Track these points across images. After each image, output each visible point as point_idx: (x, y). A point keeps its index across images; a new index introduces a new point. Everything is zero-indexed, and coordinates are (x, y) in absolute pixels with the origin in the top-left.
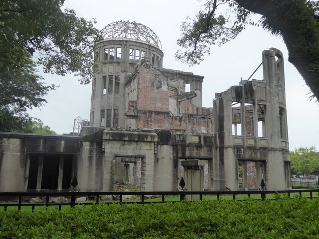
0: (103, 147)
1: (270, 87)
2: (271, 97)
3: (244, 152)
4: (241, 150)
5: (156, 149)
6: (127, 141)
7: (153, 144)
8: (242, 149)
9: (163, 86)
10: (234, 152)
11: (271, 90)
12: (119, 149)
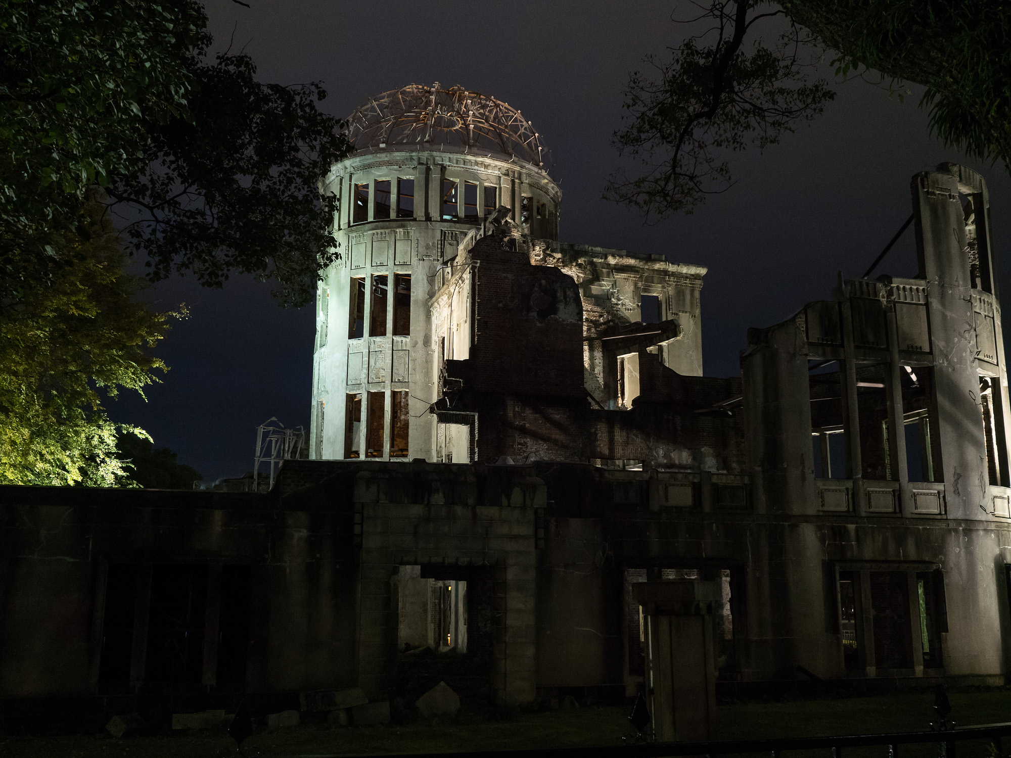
0: (357, 530)
1: (943, 304)
2: (948, 341)
3: (858, 539)
4: (846, 530)
5: (541, 532)
8: (851, 527)
9: (561, 306)
10: (822, 539)
11: (948, 314)
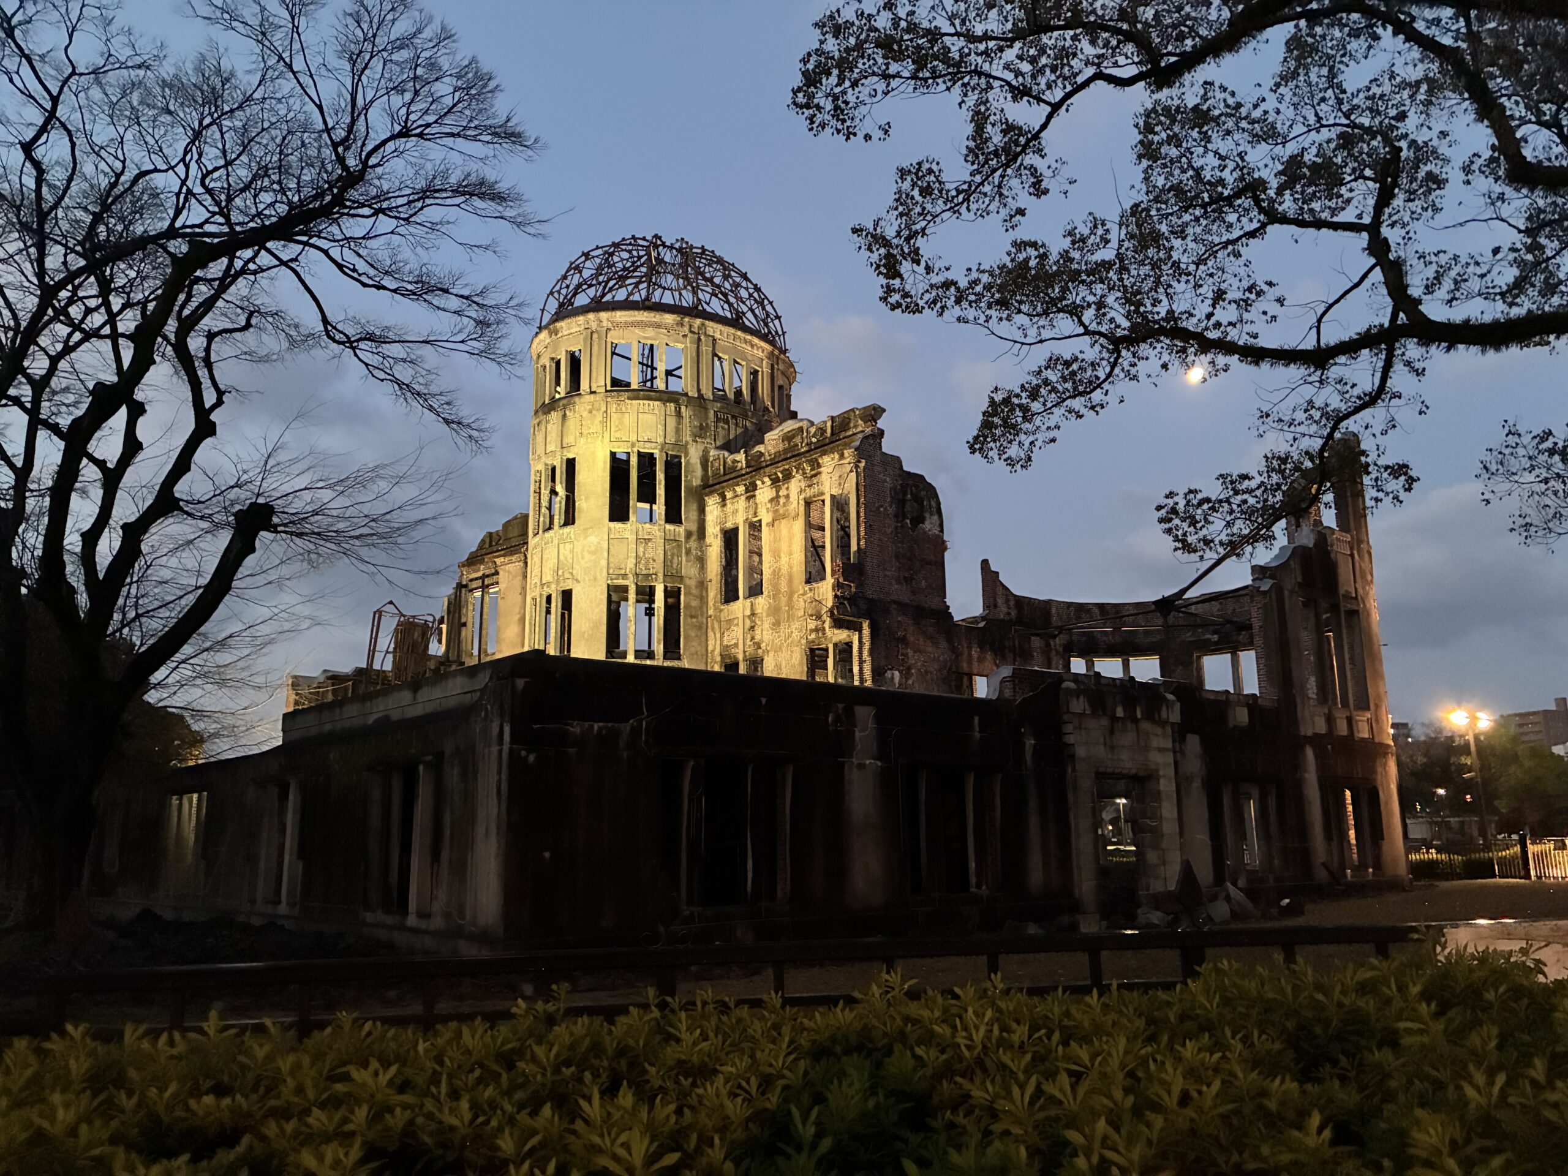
0: (1070, 739)
3: (1333, 758)
4: (1327, 750)
5: (1177, 746)
6: (1119, 718)
7: (1169, 730)
8: (1330, 748)
9: (927, 515)
12: (1102, 748)
